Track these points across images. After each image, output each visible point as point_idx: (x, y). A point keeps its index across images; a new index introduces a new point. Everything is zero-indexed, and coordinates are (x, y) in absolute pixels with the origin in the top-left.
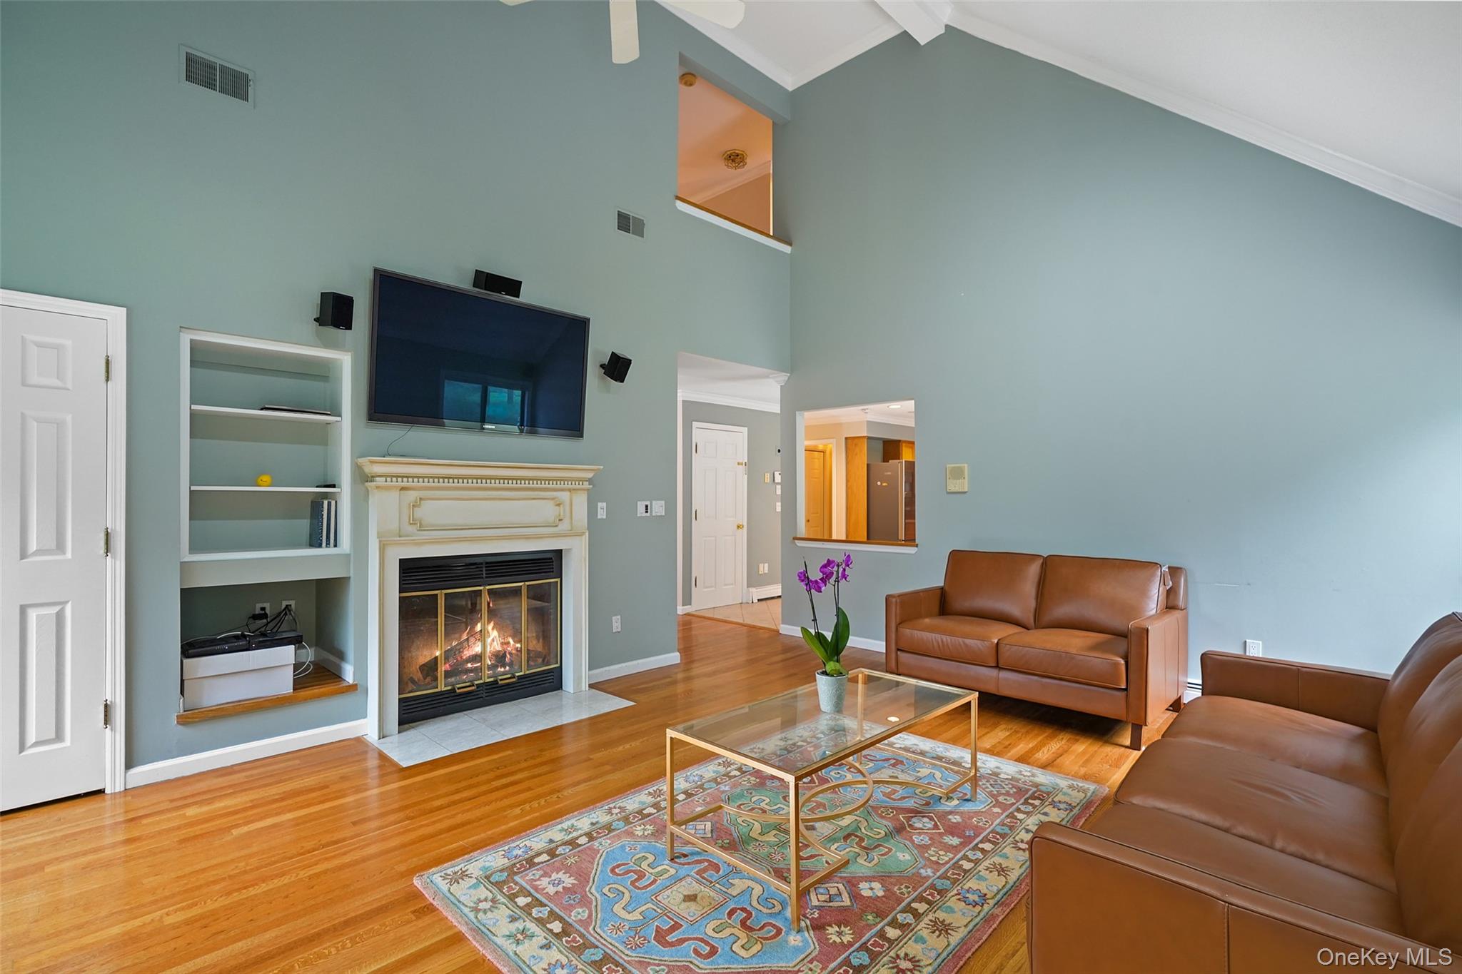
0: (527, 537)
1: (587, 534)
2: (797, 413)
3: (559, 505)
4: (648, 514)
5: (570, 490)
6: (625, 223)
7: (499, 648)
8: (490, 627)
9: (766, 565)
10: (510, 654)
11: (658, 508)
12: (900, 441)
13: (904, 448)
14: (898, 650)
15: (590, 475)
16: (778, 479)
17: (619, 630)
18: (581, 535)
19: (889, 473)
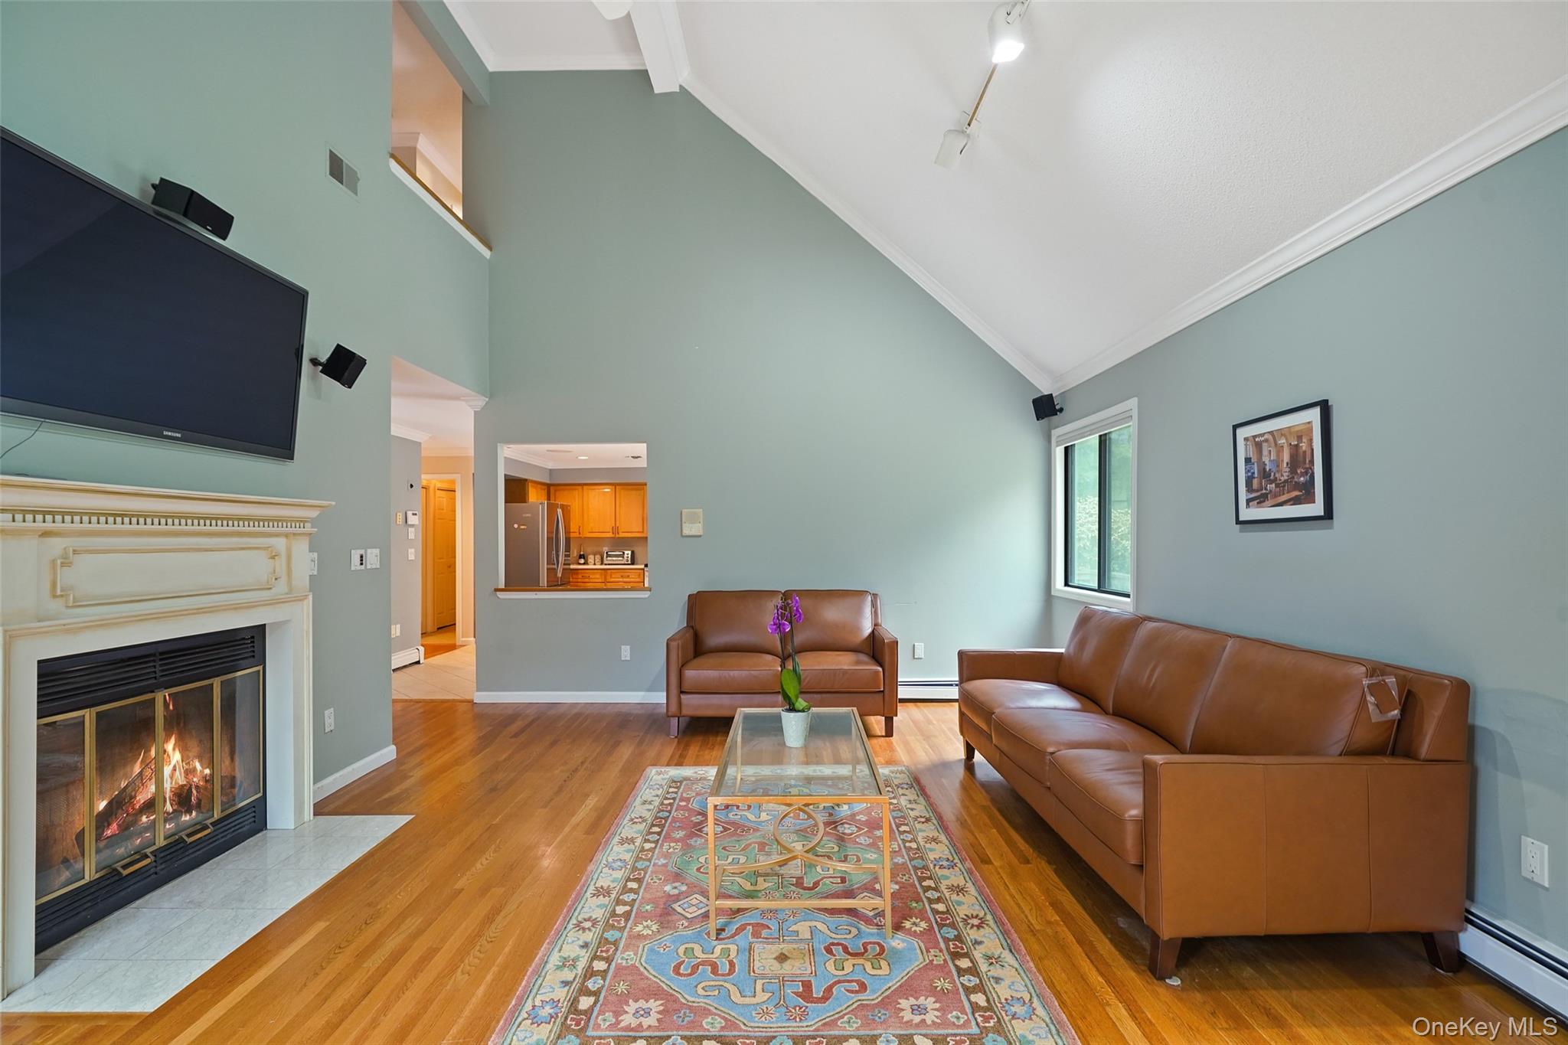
0: (237, 608)
1: (311, 597)
2: (499, 444)
3: (273, 558)
4: (363, 567)
5: (286, 536)
6: (337, 168)
7: (182, 781)
8: (170, 746)
9: (398, 626)
10: (197, 787)
11: (373, 557)
12: (526, 480)
13: (530, 489)
14: (682, 692)
15: (314, 514)
16: (413, 520)
17: (332, 728)
18: (303, 600)
19: (529, 515)
